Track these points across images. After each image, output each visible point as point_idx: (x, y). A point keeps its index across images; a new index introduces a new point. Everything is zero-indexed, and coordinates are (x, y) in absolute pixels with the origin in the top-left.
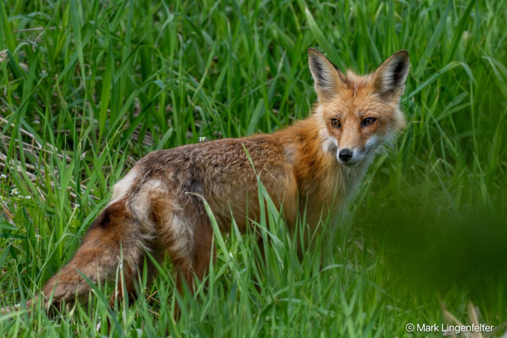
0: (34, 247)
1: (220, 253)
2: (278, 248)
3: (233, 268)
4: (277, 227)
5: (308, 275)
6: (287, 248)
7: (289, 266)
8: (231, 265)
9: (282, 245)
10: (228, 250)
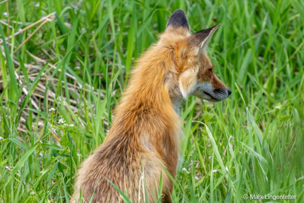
0: (76, 164)
1: (219, 167)
2: (263, 163)
3: (229, 179)
4: (262, 147)
5: (285, 184)
6: (270, 164)
7: (271, 178)
8: (227, 177)
9: (266, 161)
10: (225, 165)
